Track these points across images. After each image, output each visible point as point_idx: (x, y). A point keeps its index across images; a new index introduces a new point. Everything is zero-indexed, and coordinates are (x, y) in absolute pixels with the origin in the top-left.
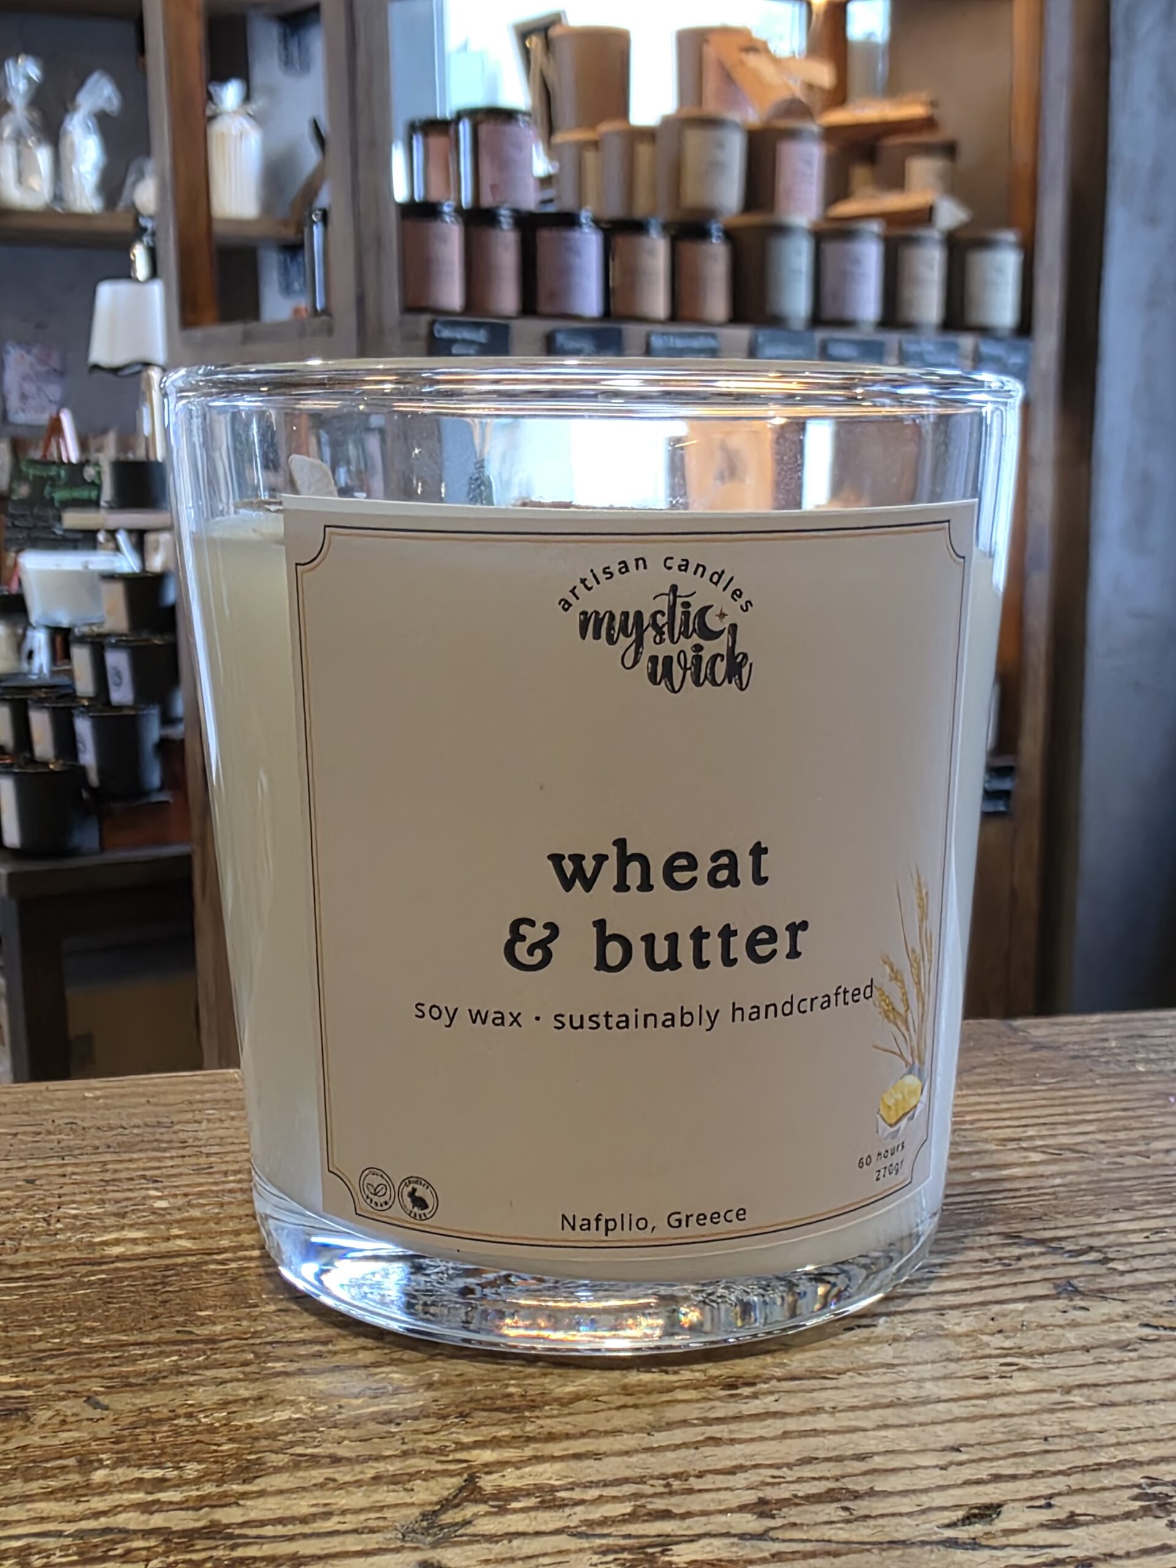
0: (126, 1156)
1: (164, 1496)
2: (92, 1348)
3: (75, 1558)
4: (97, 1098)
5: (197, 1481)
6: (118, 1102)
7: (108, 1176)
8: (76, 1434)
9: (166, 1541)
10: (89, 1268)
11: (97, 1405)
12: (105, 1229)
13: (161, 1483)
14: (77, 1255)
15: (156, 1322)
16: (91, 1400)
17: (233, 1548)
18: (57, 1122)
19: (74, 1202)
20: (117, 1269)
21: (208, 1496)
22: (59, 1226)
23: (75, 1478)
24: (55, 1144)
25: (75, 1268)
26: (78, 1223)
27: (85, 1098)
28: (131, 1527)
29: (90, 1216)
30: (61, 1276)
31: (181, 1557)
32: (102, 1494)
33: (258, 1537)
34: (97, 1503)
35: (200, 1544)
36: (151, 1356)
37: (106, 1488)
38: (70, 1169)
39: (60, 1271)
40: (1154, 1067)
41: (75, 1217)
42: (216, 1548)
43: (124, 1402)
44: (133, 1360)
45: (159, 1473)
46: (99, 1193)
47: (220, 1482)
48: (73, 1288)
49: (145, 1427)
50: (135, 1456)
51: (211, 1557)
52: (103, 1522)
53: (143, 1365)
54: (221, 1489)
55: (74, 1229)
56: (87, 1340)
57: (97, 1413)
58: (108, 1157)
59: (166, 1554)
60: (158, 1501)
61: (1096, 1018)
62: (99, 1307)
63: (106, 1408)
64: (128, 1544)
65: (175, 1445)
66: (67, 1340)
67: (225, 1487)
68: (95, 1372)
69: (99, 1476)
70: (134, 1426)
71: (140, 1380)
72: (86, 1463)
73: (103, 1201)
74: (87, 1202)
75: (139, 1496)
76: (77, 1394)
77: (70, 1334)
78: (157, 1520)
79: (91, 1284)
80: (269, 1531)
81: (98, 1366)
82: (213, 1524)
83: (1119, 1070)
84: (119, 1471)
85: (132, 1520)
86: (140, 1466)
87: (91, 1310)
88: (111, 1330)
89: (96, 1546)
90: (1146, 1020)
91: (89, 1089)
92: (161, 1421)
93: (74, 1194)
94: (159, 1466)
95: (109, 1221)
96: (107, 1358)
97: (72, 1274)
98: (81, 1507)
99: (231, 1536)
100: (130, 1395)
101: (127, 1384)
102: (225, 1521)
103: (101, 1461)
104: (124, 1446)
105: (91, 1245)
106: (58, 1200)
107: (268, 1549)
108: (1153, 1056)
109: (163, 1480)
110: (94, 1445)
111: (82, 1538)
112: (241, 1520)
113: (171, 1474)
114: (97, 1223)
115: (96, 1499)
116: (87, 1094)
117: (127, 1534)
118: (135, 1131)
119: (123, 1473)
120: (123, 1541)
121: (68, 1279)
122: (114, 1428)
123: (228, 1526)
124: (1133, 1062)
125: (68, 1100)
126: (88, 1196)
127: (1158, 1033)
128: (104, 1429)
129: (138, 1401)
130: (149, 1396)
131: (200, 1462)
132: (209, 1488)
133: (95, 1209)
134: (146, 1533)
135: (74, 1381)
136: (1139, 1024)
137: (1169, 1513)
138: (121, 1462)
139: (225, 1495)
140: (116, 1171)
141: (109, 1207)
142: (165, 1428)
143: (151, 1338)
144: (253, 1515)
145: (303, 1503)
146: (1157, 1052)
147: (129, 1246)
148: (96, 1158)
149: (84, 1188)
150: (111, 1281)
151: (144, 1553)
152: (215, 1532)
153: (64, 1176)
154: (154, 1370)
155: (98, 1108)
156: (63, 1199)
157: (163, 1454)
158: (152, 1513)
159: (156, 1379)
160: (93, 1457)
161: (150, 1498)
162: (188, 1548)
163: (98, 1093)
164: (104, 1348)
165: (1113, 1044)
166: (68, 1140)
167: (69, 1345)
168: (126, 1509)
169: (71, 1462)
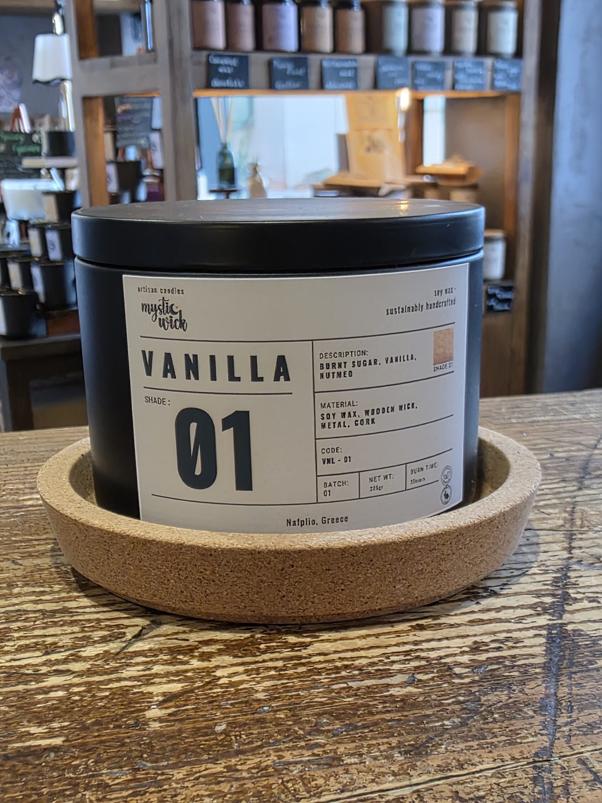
0: (36, 464)
1: (43, 598)
2: (16, 542)
3: (4, 621)
4: (25, 439)
5: (58, 592)
6: (33, 441)
7: (27, 472)
8: (7, 575)
9: (43, 614)
10: (16, 510)
11: (16, 564)
12: (25, 494)
13: (43, 593)
14: (11, 505)
15: (45, 531)
16: (13, 562)
17: (72, 616)
18: (6, 450)
19: (10, 483)
20: (29, 510)
21: (63, 597)
22: (4, 493)
23: (5, 591)
24: (4, 459)
25: (10, 510)
26: (13, 492)
27: (19, 440)
28: (29, 609)
29: (17, 489)
30: (4, 513)
31: (49, 620)
32: (16, 597)
33: (83, 612)
34: (15, 601)
35: (57, 615)
36: (41, 545)
37: (19, 595)
38: (10, 470)
39: (4, 511)
40: (520, 420)
41: (12, 489)
42: (65, 616)
43: (29, 562)
44: (34, 546)
45: (42, 589)
46: (23, 479)
47: (68, 592)
48: (8, 518)
49: (37, 571)
50: (33, 583)
51: (61, 620)
52: (17, 607)
53: (38, 548)
54: (69, 595)
55: (11, 494)
56: (14, 539)
57: (17, 567)
58: (29, 465)
59: (43, 619)
60: (41, 600)
61: (498, 399)
62: (20, 525)
63: (21, 565)
64: (27, 616)
65: (50, 579)
66: (5, 539)
67: (71, 594)
68: (16, 551)
69: (16, 590)
70: (32, 572)
71: (37, 554)
72: (11, 586)
73: (25, 483)
74: (17, 483)
75: (33, 598)
76: (8, 560)
77: (6, 536)
78: (40, 607)
79: (17, 516)
80: (88, 610)
81: (19, 548)
82: (64, 607)
83: (503, 422)
84: (25, 588)
85: (29, 607)
86: (34, 587)
87: (16, 527)
88: (25, 535)
89: (13, 616)
90: (523, 400)
91: (21, 435)
92: (45, 569)
93: (11, 480)
94: (43, 586)
95: (27, 491)
96: (22, 546)
97: (8, 513)
98: (8, 602)
99: (72, 612)
100: (31, 560)
101: (30, 555)
102: (69, 607)
103: (17, 585)
104: (28, 579)
105: (18, 501)
106: (4, 482)
107: (87, 617)
108: (520, 415)
109: (44, 592)
110: (15, 579)
111: (7, 614)
112: (76, 606)
113: (48, 589)
114: (21, 492)
115: (14, 599)
116: (21, 438)
117: (26, 612)
118: (42, 453)
119: (27, 589)
120: (25, 614)
121: (7, 515)
122: (24, 573)
123: (71, 608)
124: (510, 419)
125: (11, 440)
126: (18, 481)
127: (526, 405)
128: (19, 573)
129: (34, 562)
130: (40, 560)
131: (60, 584)
132: (64, 595)
133: (21, 486)
134: (35, 612)
135: (7, 554)
136: (519, 402)
137: (477, 599)
138: (27, 585)
139: (70, 597)
140: (31, 470)
141: (27, 485)
142: (46, 572)
143: (42, 537)
144: (82, 604)
145: (104, 599)
146: (523, 414)
147: (35, 501)
148: (23, 465)
149: (16, 477)
150: (26, 515)
151: (34, 619)
152: (65, 611)
153: (7, 472)
154: (42, 550)
155: (26, 444)
156: (7, 482)
157: (44, 582)
158: (38, 604)
159: (43, 554)
160: (14, 583)
161: (38, 598)
162: (52, 616)
163: (25, 437)
164: (21, 542)
165: (503, 410)
166: (9, 457)
167: (6, 540)
168: (26, 602)
169: (5, 585)
